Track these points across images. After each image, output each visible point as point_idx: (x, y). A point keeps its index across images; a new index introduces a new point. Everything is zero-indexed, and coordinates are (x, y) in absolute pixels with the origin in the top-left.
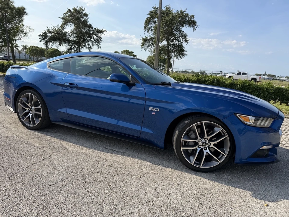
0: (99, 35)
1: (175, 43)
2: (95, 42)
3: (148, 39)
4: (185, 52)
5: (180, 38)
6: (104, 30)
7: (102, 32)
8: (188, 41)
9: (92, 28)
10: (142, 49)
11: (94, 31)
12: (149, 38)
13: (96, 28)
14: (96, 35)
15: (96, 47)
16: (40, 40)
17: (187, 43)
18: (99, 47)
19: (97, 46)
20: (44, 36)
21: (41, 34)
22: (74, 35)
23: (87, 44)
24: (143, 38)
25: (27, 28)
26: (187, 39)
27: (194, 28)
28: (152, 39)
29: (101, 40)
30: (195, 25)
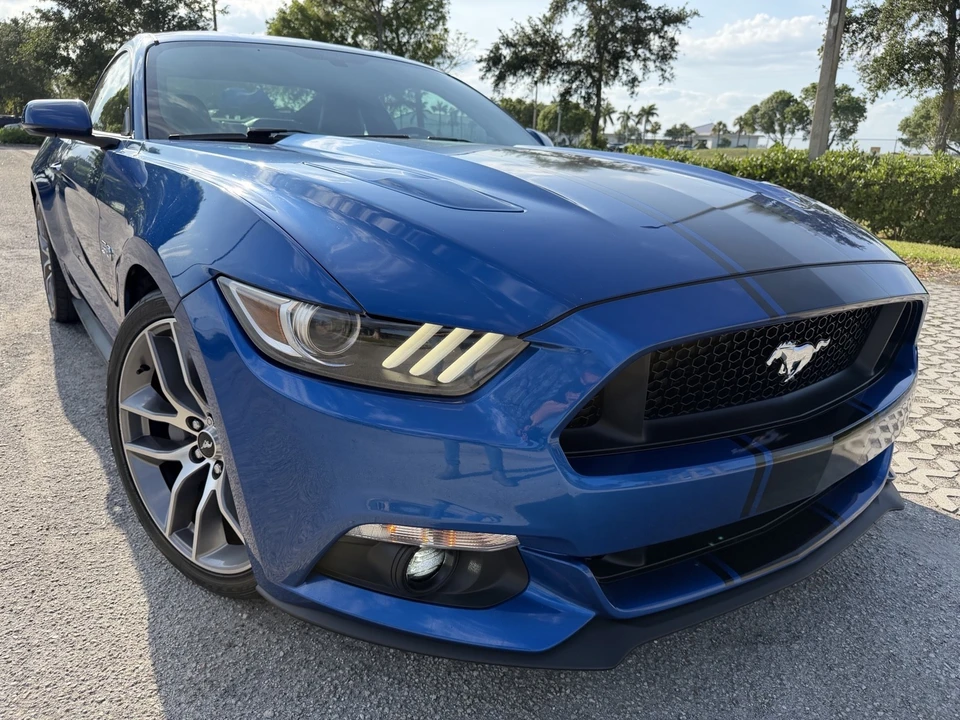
0: (670, 31)
2: (653, 57)
6: (688, 10)
7: (678, 19)
9: (645, 8)
11: (650, 18)
13: (660, 8)
14: (657, 32)
15: (655, 76)
16: (482, 73)
18: (667, 75)
19: (660, 73)
20: (494, 60)
21: (485, 54)
22: (585, 41)
23: (623, 68)
25: (458, 39)
29: (676, 48)
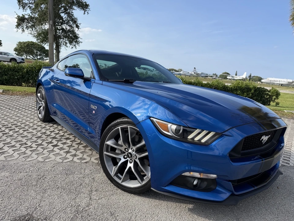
1: (65, 28)
3: (26, 19)
4: (79, 39)
5: (70, 22)
8: (79, 26)
10: (17, 30)
12: (27, 17)
17: (78, 28)
24: (18, 16)
26: (78, 25)
27: (85, 11)
28: (31, 18)
30: (87, 9)
